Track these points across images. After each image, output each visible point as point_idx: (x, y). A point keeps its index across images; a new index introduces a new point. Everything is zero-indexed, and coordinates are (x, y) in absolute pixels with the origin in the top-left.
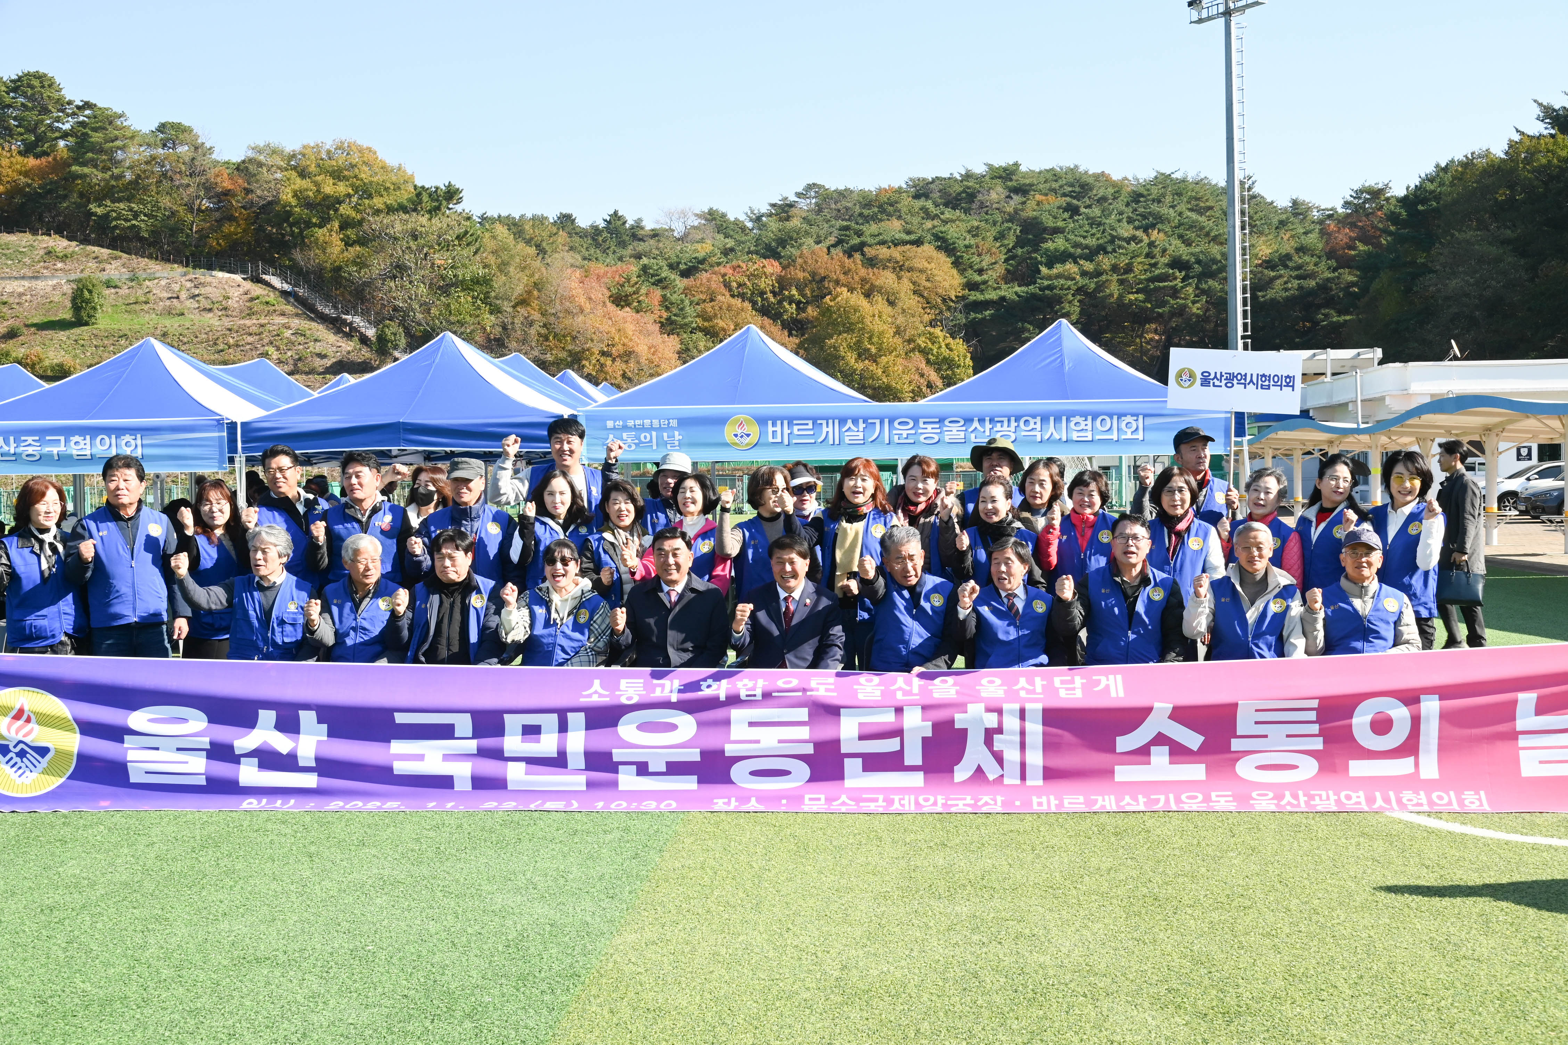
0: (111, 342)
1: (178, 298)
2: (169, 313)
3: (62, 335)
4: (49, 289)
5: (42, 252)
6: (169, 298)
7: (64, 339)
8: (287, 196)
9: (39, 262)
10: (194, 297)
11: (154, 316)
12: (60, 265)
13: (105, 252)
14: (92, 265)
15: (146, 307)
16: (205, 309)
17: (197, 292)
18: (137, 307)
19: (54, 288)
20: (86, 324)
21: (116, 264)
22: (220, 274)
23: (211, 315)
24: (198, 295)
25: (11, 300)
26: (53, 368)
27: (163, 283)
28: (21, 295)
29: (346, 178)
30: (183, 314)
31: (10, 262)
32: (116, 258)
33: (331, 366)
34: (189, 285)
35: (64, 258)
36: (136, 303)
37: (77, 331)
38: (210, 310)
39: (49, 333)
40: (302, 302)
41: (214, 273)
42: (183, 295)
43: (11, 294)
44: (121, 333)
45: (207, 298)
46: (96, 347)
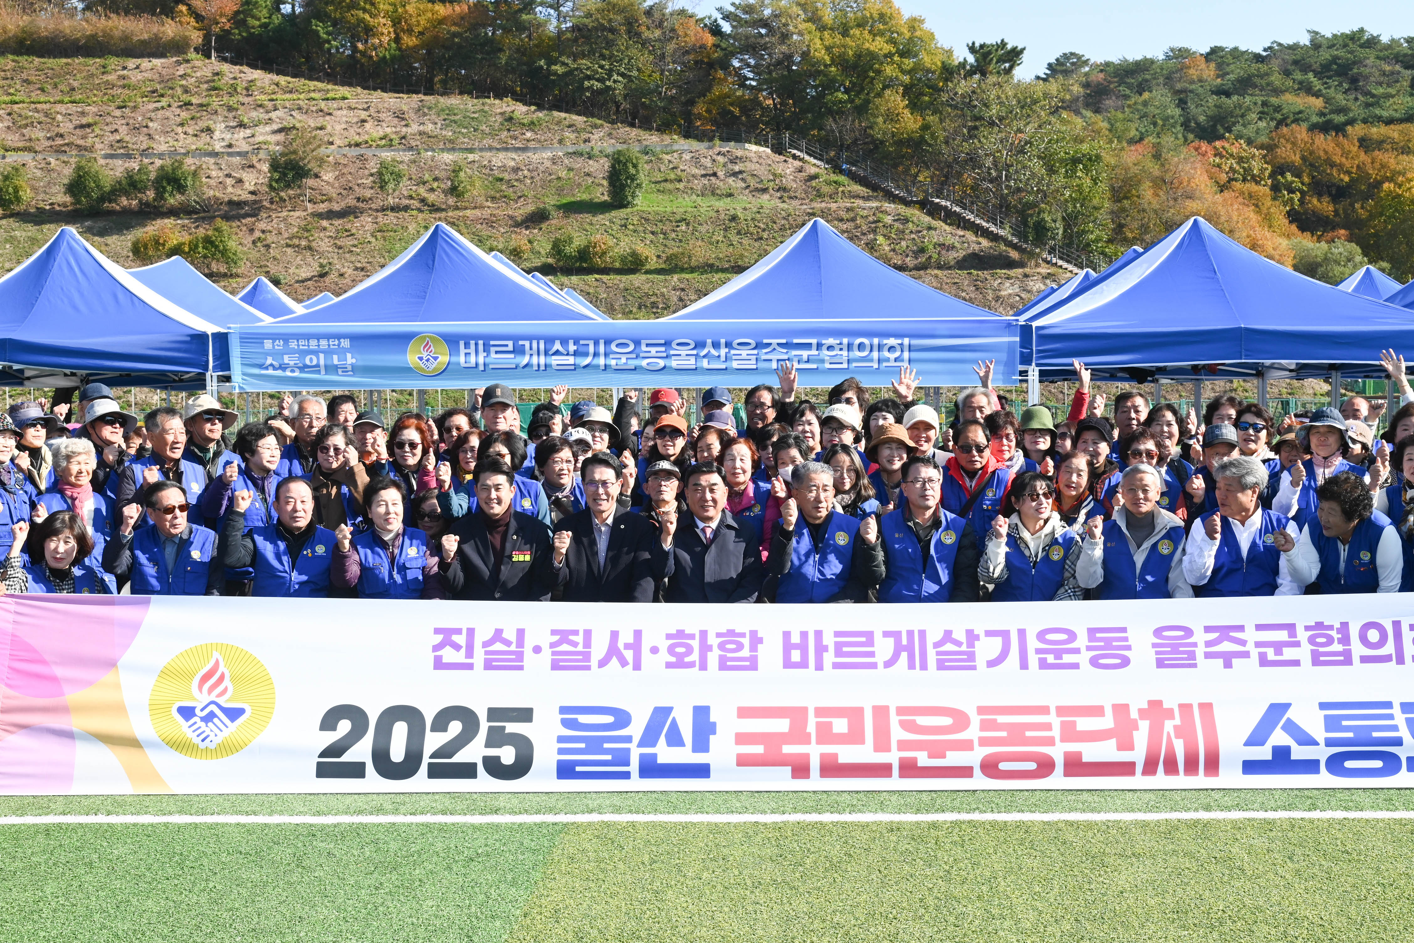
0: (670, 228)
1: (715, 174)
2: (713, 194)
3: (602, 219)
4: (548, 164)
5: (499, 119)
6: (704, 176)
7: (607, 223)
8: (819, 53)
9: (500, 130)
10: (735, 174)
11: (694, 197)
12: (529, 135)
13: (579, 120)
14: (568, 134)
15: (681, 186)
16: (757, 190)
17: (737, 168)
18: (669, 186)
19: (554, 161)
20: (625, 206)
21: (597, 135)
22: (754, 148)
23: (766, 197)
24: (741, 172)
25: (506, 176)
26: (623, 259)
27: (687, 156)
28: (516, 170)
29: (881, 34)
30: (730, 195)
31: (464, 131)
32: (596, 126)
33: (965, 258)
34: (721, 159)
35: (532, 125)
36: (666, 181)
37: (622, 213)
38: (765, 190)
39: (588, 217)
40: (862, 181)
41: (747, 145)
42: (721, 174)
43: (503, 168)
44: (678, 218)
45: (753, 175)
46: (653, 233)
